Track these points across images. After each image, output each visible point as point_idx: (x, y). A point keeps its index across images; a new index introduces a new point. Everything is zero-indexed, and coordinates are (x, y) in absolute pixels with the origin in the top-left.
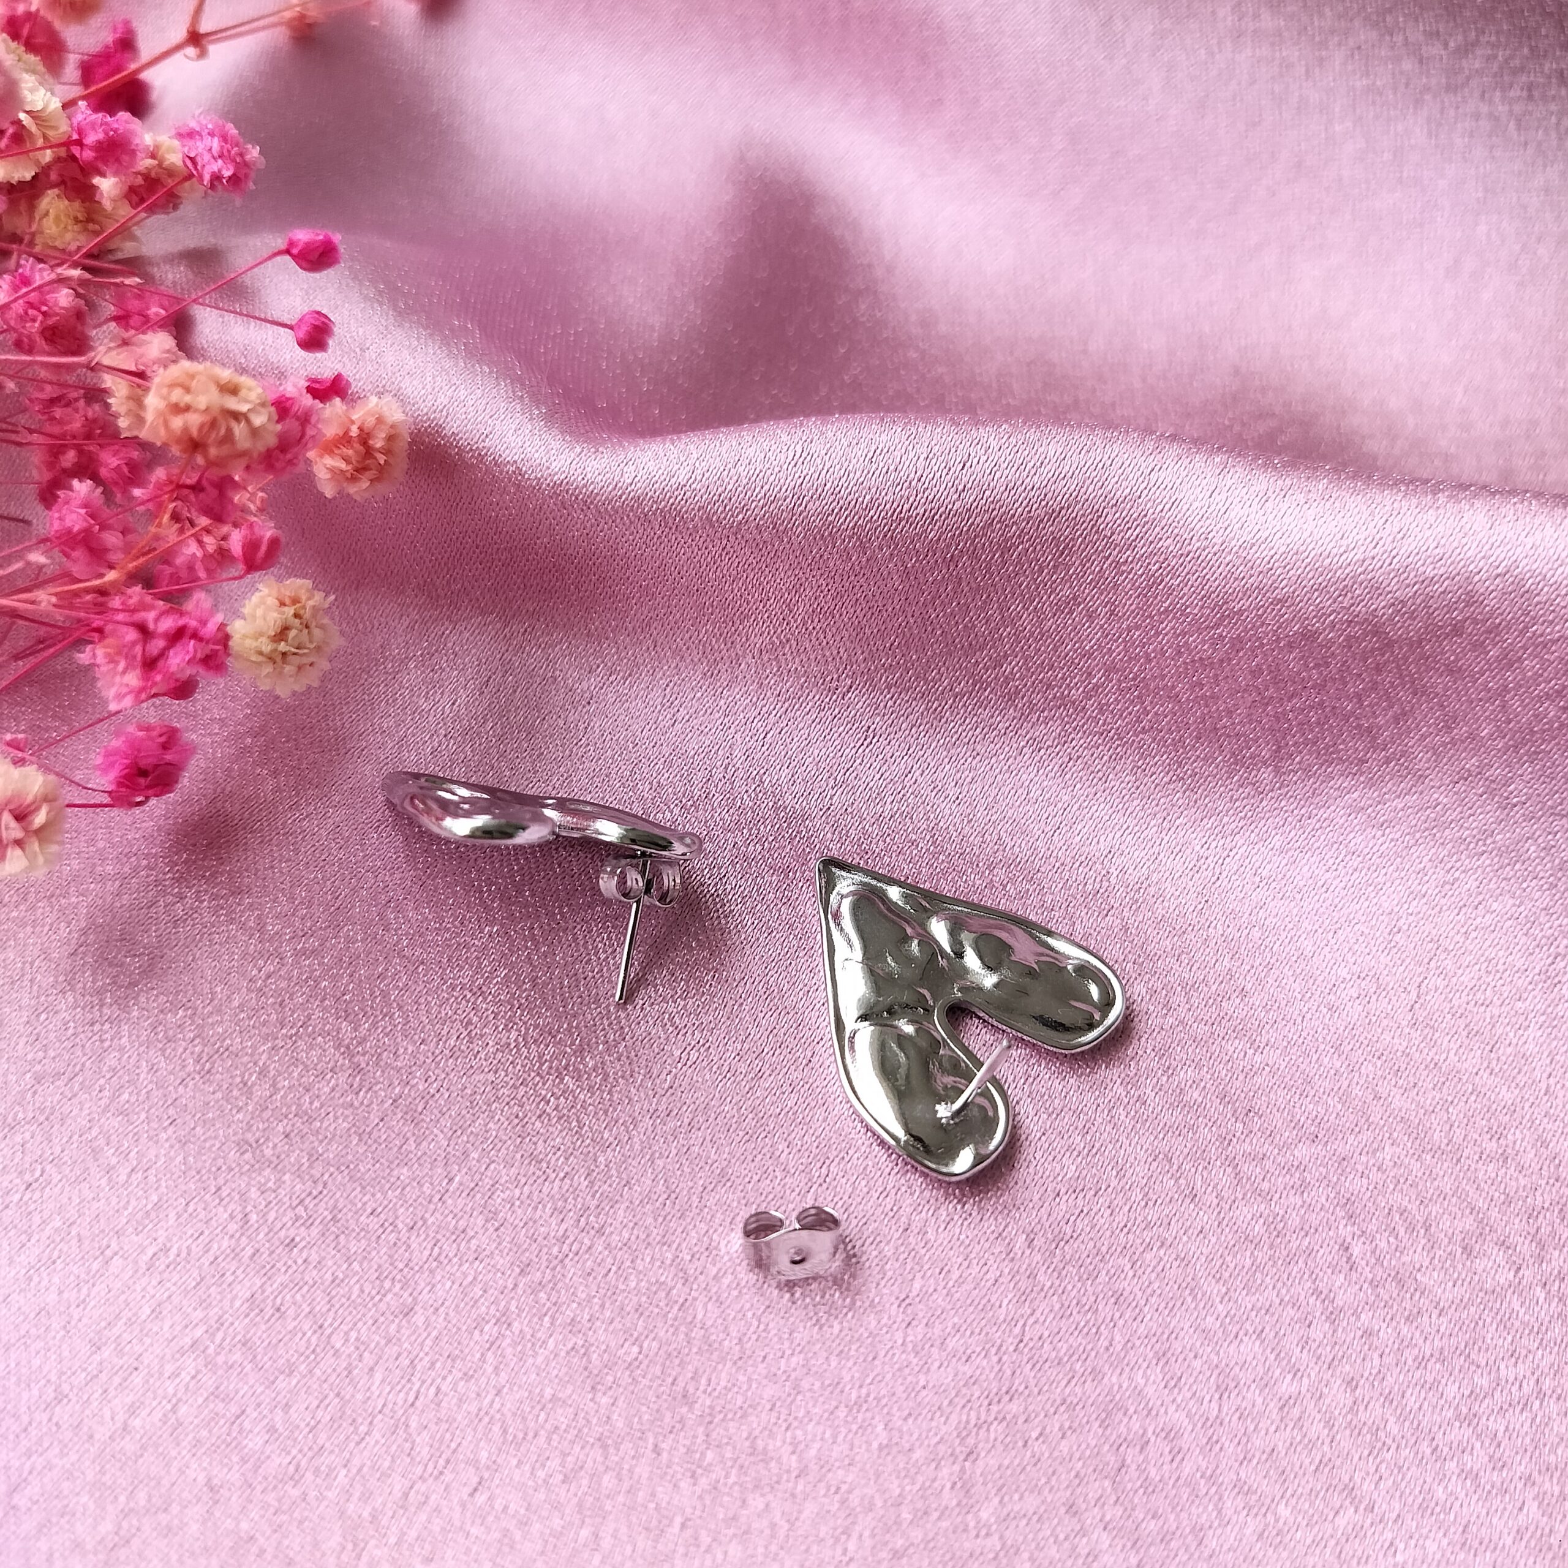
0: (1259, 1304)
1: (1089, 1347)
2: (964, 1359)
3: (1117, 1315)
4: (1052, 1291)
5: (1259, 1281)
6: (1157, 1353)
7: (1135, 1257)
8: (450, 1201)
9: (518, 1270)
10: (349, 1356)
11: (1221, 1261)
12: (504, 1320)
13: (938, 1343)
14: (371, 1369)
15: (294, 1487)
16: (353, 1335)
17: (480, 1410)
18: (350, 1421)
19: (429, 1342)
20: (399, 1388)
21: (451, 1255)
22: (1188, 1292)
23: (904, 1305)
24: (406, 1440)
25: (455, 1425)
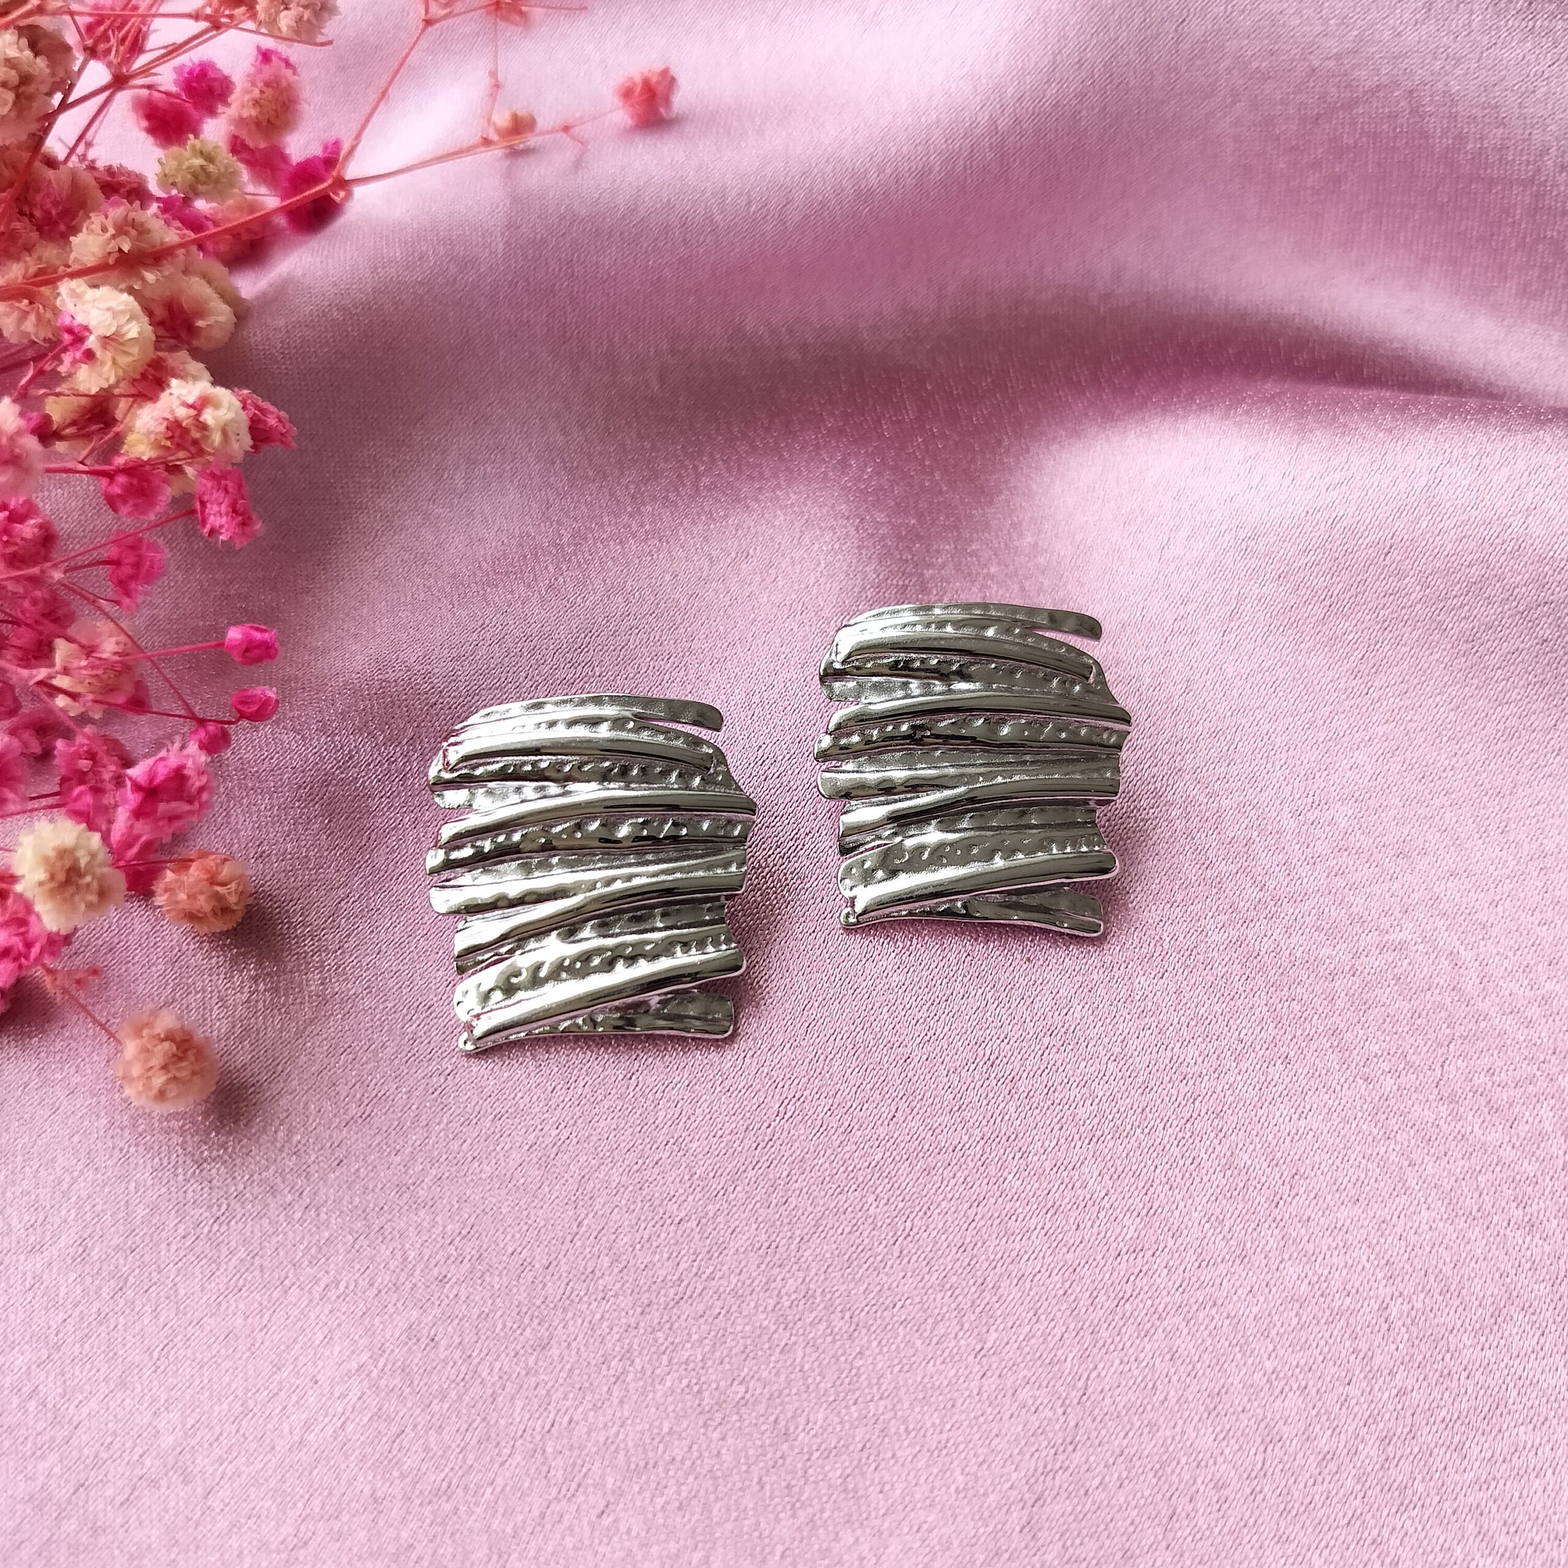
0: (1303, 1362)
1: (1145, 1402)
2: (1033, 1409)
3: (1173, 1371)
4: (1112, 1347)
5: (1303, 1340)
6: (1207, 1407)
7: (1190, 1316)
8: (579, 1243)
9: (639, 1310)
10: (494, 1384)
11: (1269, 1319)
12: (627, 1356)
13: (1011, 1392)
14: (512, 1398)
15: (447, 1501)
16: (498, 1365)
17: (607, 1439)
18: (495, 1443)
19: (563, 1375)
20: (537, 1415)
21: (582, 1294)
22: (1237, 1349)
23: (979, 1357)
24: (543, 1464)
25: (585, 1452)
